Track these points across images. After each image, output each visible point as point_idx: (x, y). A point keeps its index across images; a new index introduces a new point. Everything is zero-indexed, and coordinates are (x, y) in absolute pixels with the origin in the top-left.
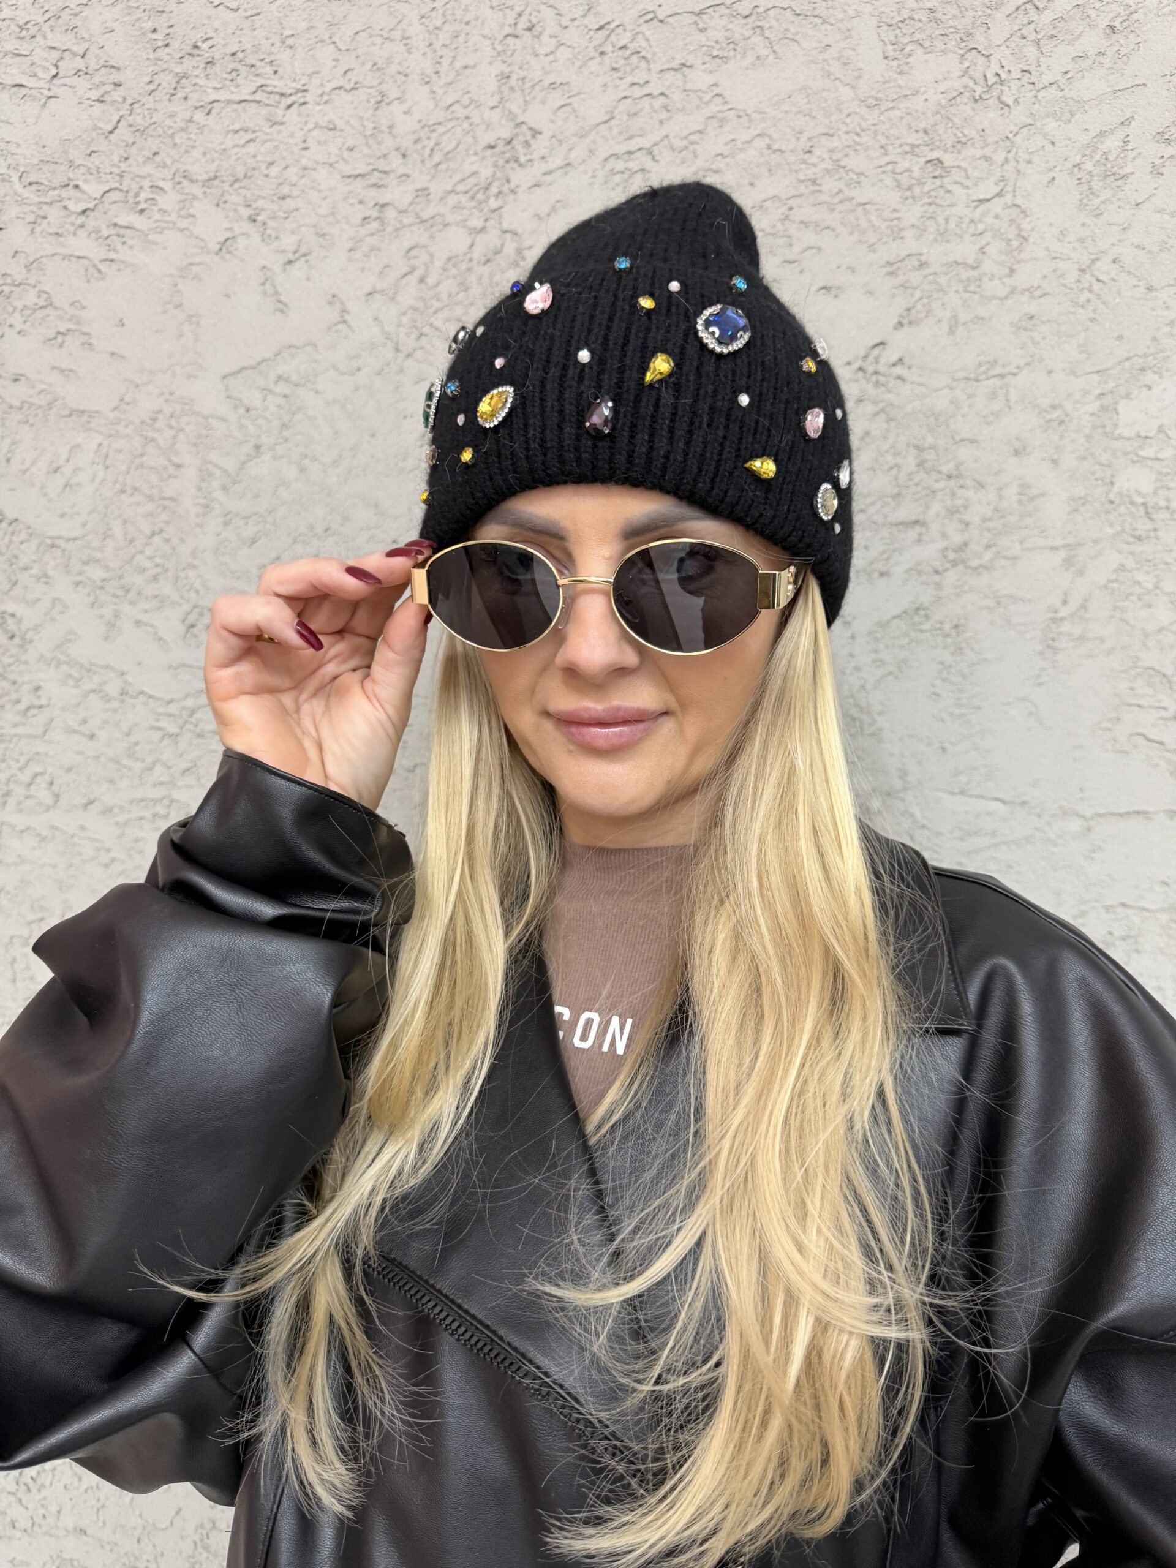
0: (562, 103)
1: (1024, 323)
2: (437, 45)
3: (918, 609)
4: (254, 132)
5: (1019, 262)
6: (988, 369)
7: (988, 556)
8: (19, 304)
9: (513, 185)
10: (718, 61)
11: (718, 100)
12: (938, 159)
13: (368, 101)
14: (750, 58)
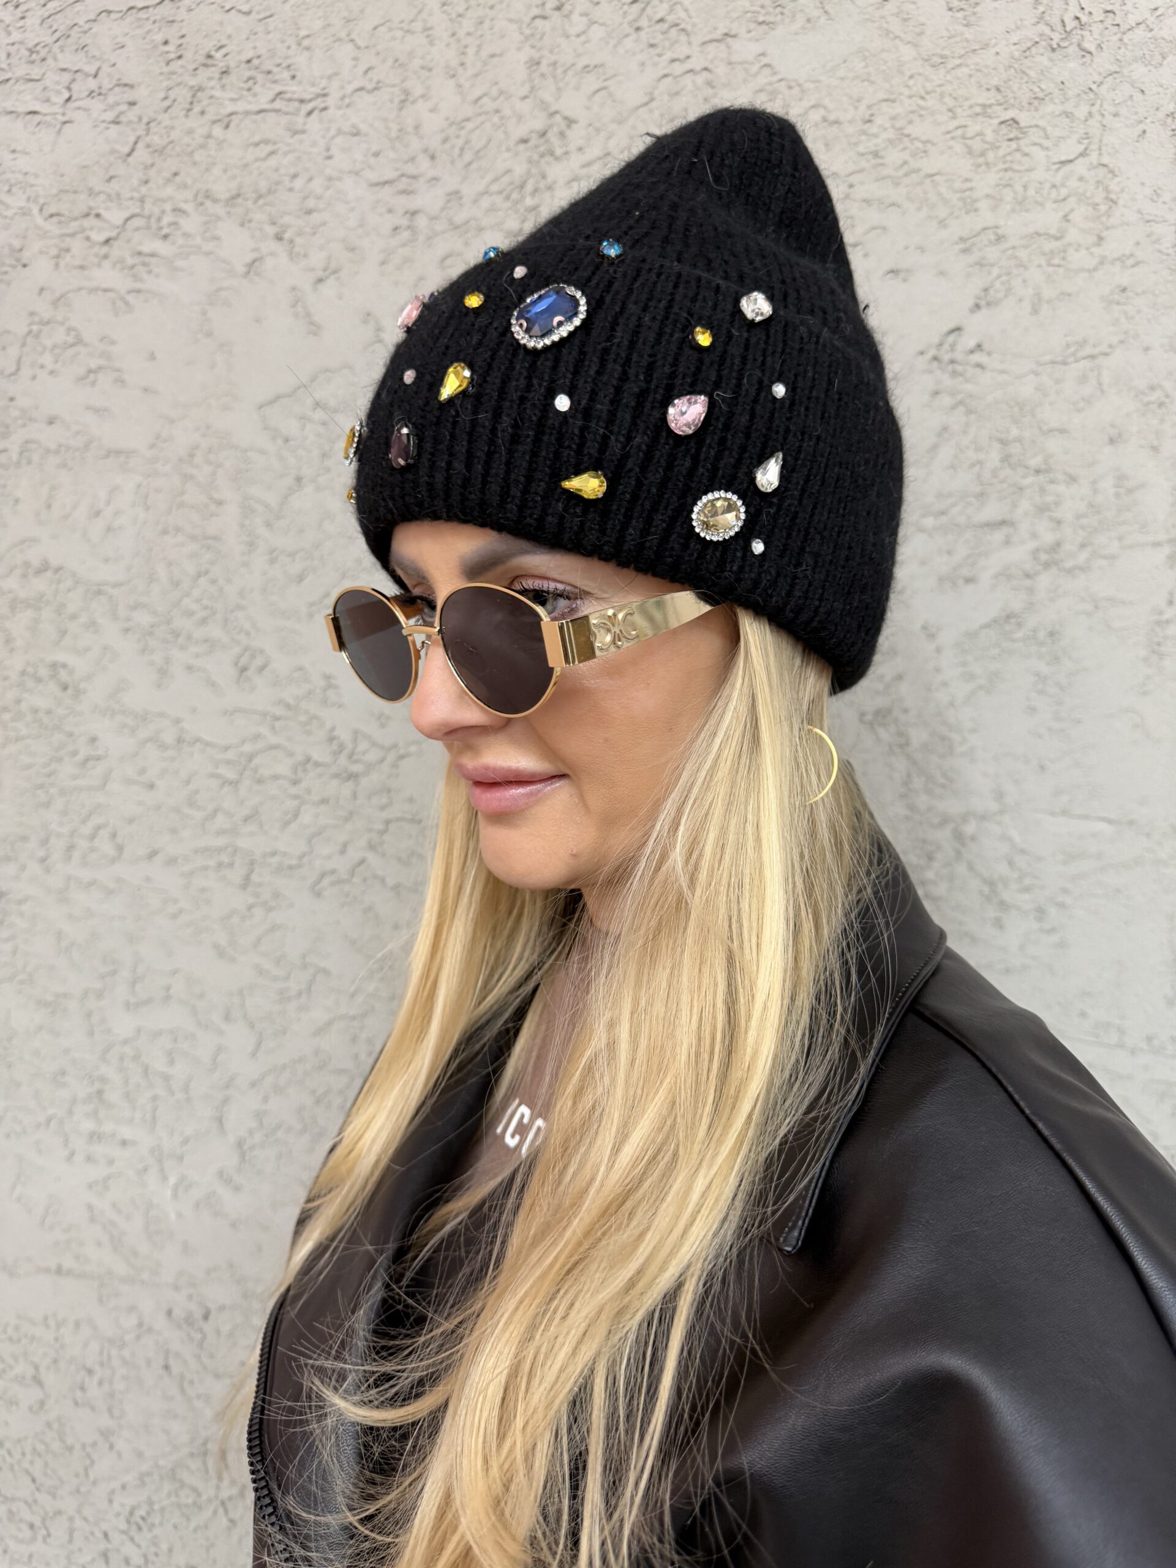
0: (597, 87)
1: (1116, 297)
2: (461, 33)
3: (1008, 617)
4: (275, 143)
5: (1107, 228)
6: (1077, 351)
7: (1083, 556)
8: (48, 343)
9: (549, 180)
10: (764, 27)
11: (766, 71)
12: (1013, 119)
13: (391, 101)
14: (800, 21)
